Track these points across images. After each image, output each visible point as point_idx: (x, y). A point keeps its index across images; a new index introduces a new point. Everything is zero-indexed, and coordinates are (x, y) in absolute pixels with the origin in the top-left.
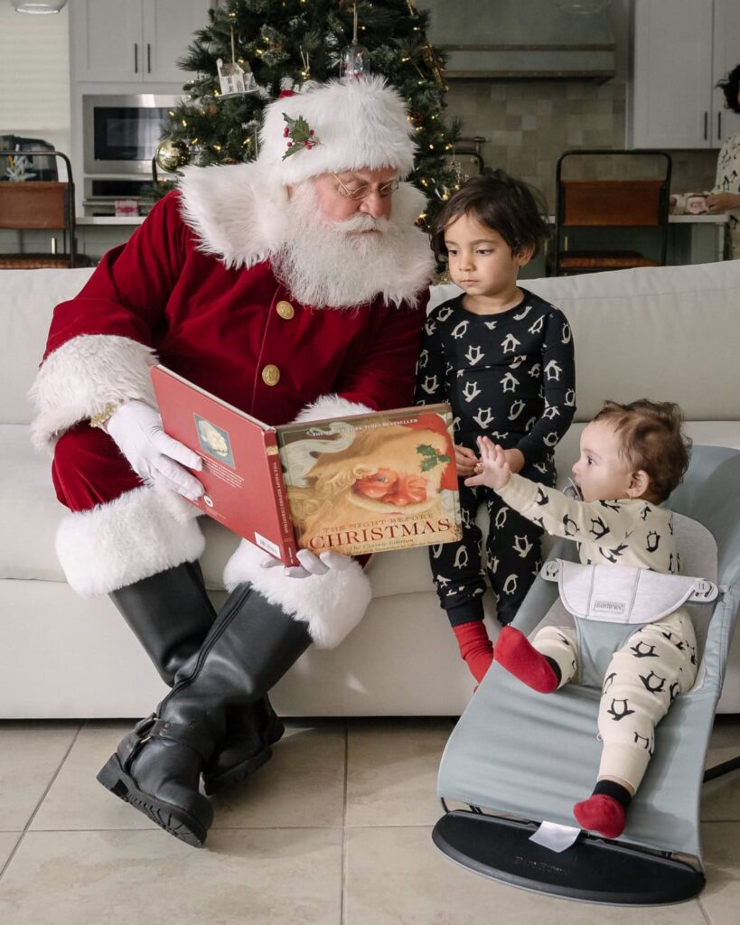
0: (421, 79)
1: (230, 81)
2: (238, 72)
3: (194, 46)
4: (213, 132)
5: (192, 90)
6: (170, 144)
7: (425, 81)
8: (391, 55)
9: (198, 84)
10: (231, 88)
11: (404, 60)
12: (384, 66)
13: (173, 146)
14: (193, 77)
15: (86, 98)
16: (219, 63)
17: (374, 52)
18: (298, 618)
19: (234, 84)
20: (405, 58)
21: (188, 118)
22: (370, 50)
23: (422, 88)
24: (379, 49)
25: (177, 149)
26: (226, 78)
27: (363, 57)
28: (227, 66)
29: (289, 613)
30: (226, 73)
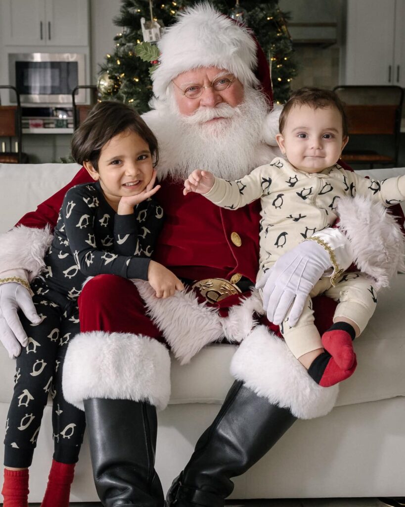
0: (279, 32)
1: (150, 33)
2: (155, 27)
3: (123, 9)
4: (136, 69)
5: (119, 41)
6: (107, 77)
7: (281, 34)
8: (261, 15)
9: (125, 36)
10: (151, 38)
11: (268, 19)
12: (255, 22)
13: (110, 78)
14: (121, 31)
15: (11, 56)
16: (143, 21)
17: (250, 13)
18: (281, 406)
19: (153, 35)
20: (270, 17)
21: (120, 58)
22: (248, 12)
23: (280, 38)
24: (253, 11)
25: (112, 81)
26: (147, 31)
27: (243, 16)
28: (148, 23)
29: (275, 403)
30: (148, 27)
